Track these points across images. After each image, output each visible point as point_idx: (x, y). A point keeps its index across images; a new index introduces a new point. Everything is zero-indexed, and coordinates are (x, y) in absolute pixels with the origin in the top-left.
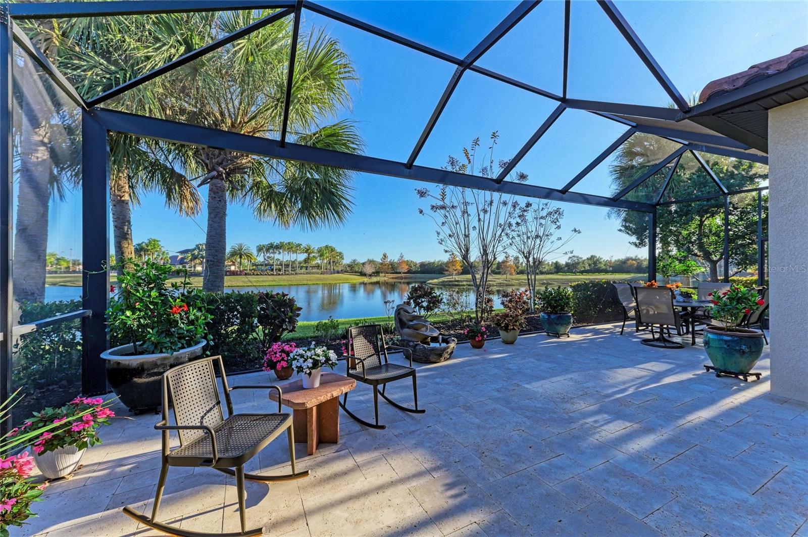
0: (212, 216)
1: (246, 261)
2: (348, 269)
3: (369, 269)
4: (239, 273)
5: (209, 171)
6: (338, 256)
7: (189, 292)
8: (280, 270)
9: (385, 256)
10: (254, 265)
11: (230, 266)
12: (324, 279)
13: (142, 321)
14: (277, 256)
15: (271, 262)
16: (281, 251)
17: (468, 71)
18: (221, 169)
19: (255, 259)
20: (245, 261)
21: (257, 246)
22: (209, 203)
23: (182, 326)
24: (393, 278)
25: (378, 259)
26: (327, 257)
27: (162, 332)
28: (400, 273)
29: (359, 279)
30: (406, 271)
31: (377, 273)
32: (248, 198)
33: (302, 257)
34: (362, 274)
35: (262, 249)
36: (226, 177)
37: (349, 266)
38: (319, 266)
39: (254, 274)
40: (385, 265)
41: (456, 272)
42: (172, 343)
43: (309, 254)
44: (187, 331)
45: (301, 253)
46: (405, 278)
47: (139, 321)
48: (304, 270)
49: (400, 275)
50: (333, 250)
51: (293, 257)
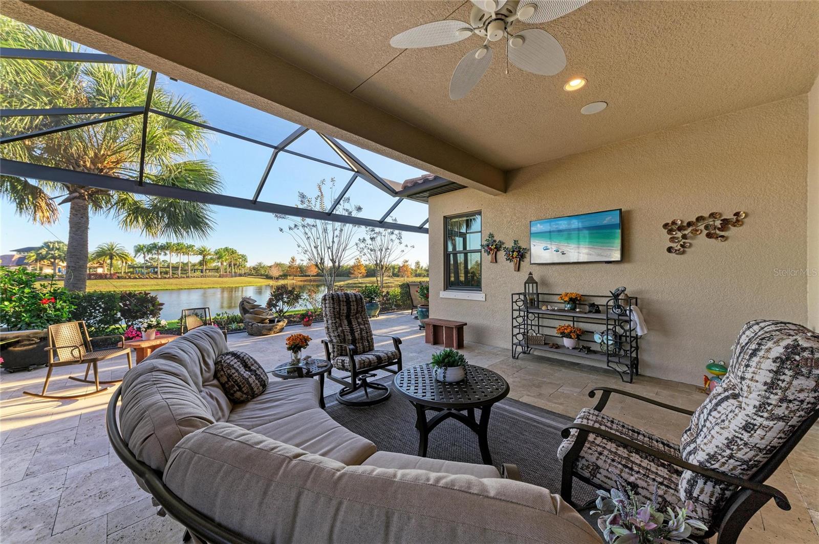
0: (74, 229)
1: (120, 262)
2: (253, 272)
3: (275, 273)
4: (108, 276)
5: (71, 193)
6: (239, 258)
7: (54, 290)
8: (166, 273)
9: (293, 259)
10: (130, 267)
11: (96, 268)
12: (223, 283)
13: (17, 309)
14: (162, 257)
15: (155, 264)
16: (168, 252)
17: (281, 152)
18: (83, 191)
19: (133, 260)
20: (117, 263)
21: (135, 246)
22: (70, 218)
23: (50, 312)
24: (301, 281)
25: (286, 261)
26: (226, 260)
27: (34, 316)
28: (309, 276)
29: (264, 282)
30: (315, 274)
31: (284, 276)
32: (112, 211)
33: (196, 259)
34: (269, 277)
35: (142, 249)
36: (88, 198)
37: (254, 268)
38: (218, 269)
39: (130, 278)
40: (293, 268)
41: (361, 275)
42: (42, 323)
43: (204, 256)
44: (55, 315)
45: (194, 254)
46: (314, 281)
47: (15, 309)
48: (198, 273)
49: (309, 278)
50: (233, 252)
51: (184, 259)
